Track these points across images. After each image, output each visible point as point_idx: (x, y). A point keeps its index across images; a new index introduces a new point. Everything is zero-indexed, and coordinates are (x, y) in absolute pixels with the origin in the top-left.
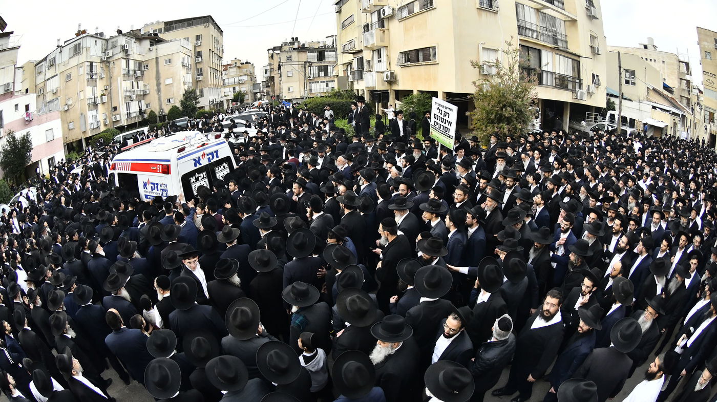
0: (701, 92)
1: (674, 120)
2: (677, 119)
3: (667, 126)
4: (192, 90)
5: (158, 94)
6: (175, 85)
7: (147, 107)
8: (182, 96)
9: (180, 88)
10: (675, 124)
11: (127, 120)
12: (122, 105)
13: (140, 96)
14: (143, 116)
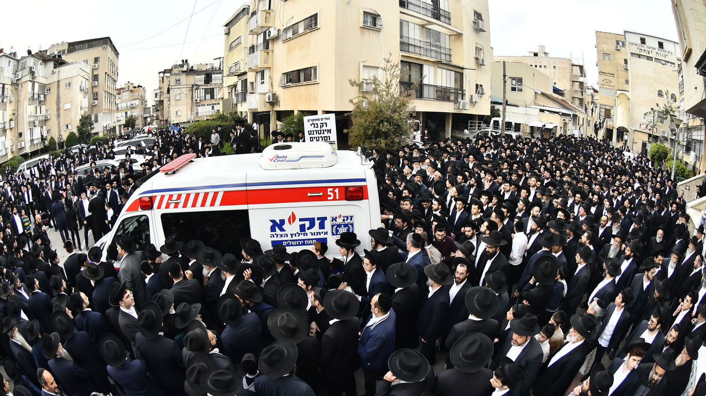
0: (595, 91)
1: (564, 120)
2: (567, 119)
3: (556, 127)
4: (88, 115)
5: (57, 119)
6: (73, 110)
7: (48, 133)
8: (79, 121)
9: (77, 114)
10: (565, 124)
11: (30, 146)
12: (27, 130)
13: (42, 121)
14: (44, 143)
